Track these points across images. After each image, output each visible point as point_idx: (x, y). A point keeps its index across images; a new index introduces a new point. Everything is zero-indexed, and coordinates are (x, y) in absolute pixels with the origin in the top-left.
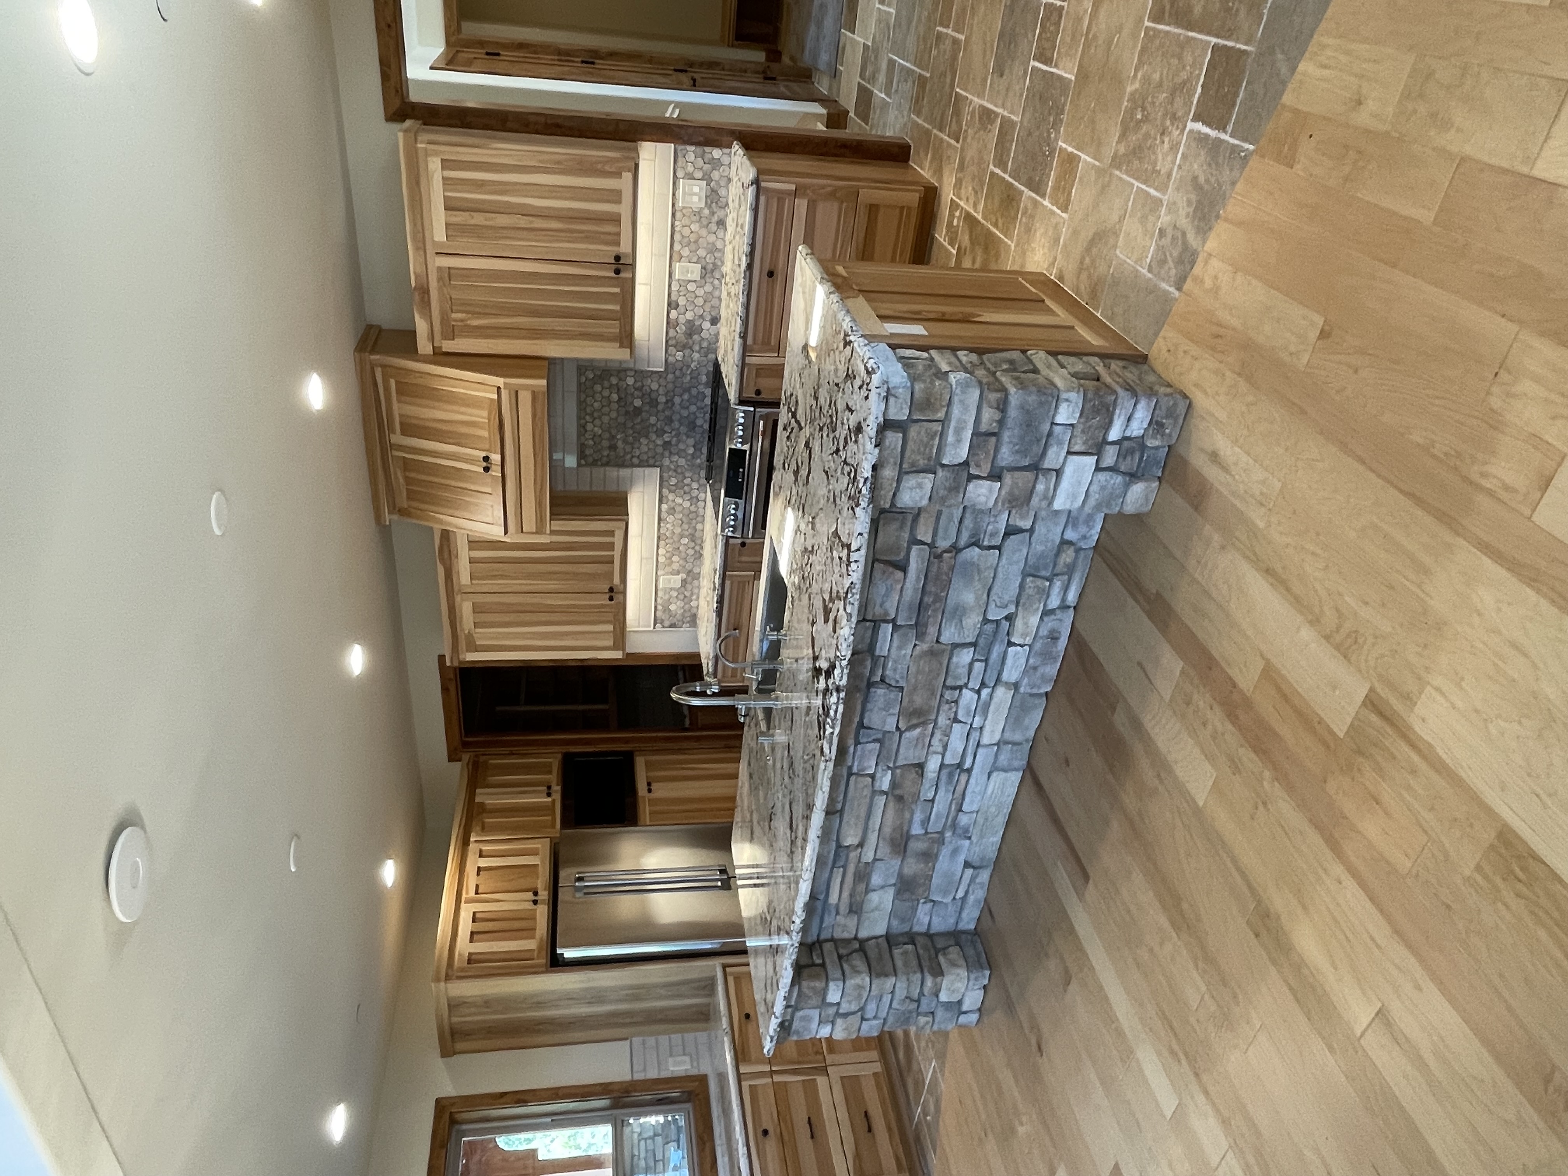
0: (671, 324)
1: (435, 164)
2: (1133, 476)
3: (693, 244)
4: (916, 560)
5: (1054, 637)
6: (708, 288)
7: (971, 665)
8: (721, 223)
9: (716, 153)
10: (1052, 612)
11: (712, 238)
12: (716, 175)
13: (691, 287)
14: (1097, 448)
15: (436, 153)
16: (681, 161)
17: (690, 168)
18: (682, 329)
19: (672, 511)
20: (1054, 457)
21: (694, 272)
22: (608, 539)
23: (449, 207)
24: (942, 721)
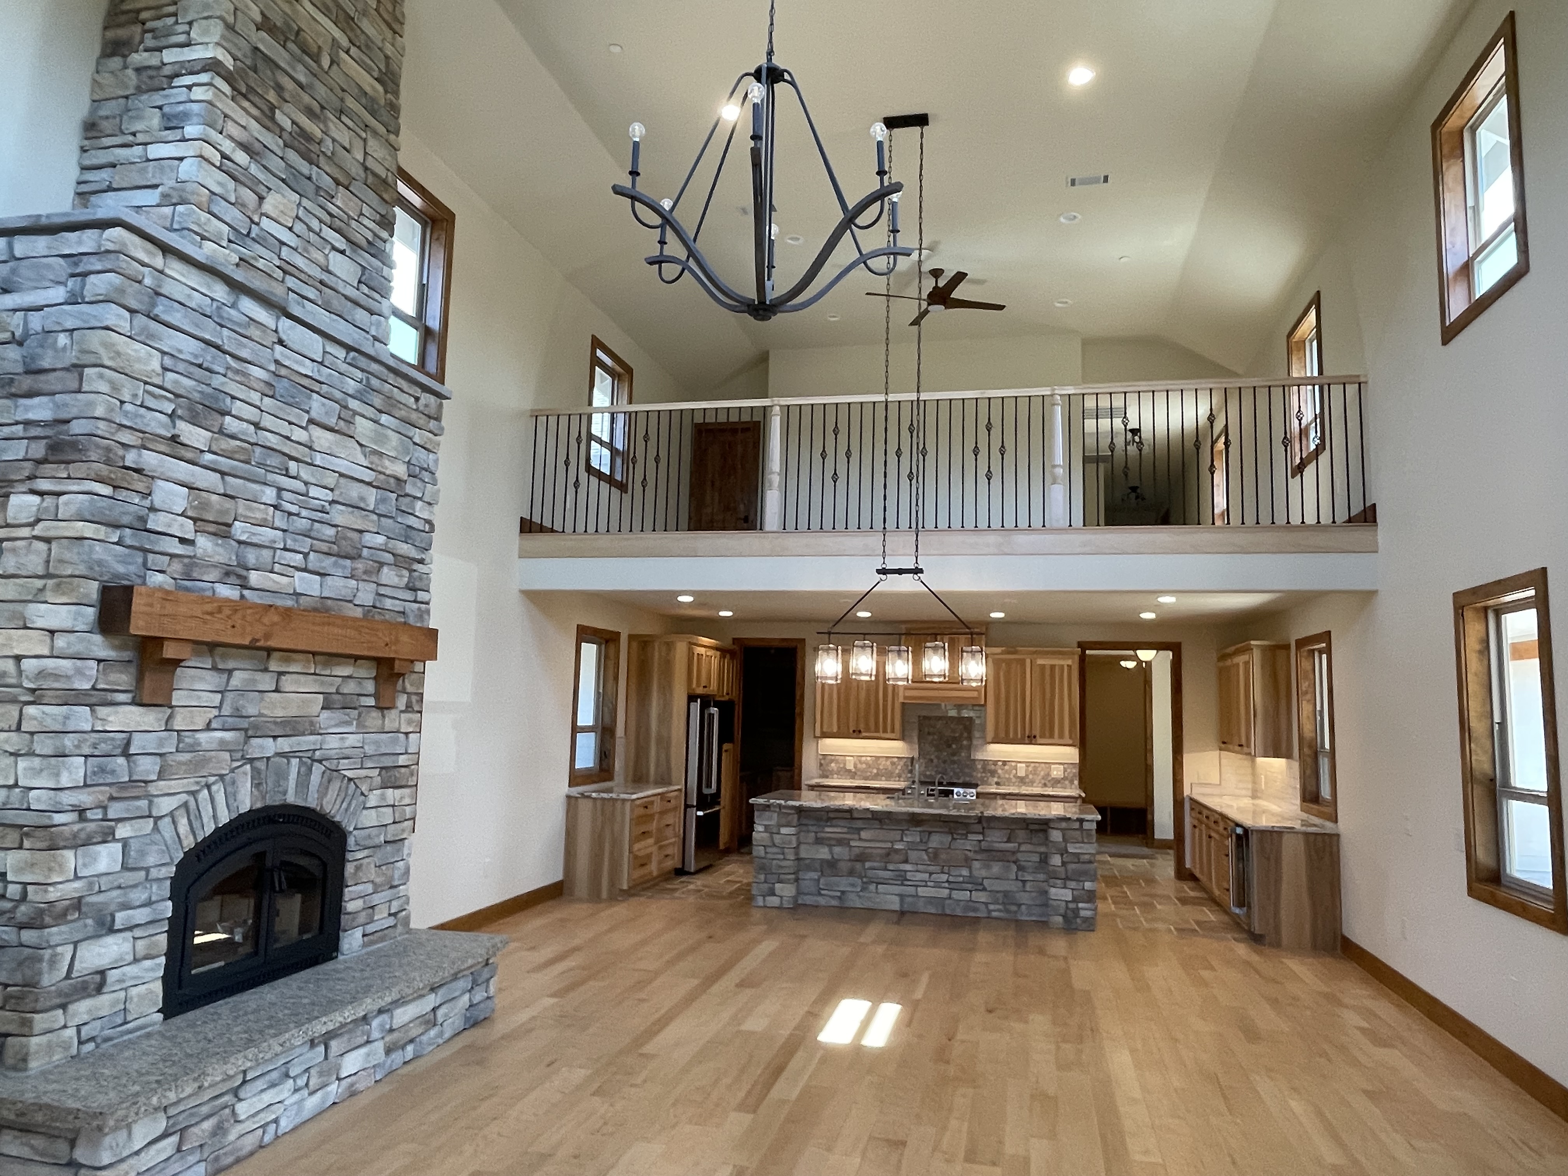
0: (995, 763)
1: (1070, 662)
2: (1064, 916)
3: (1035, 772)
4: (1010, 846)
5: (975, 910)
6: (1014, 780)
7: (961, 876)
8: (1045, 785)
9: (1076, 782)
10: (987, 907)
11: (1037, 781)
12: (1067, 782)
13: (1014, 771)
14: (1075, 900)
15: (1073, 662)
16: (1071, 766)
17: (1069, 770)
18: (993, 767)
19: (893, 764)
20: (1073, 884)
21: (1022, 773)
22: (889, 730)
23: (1053, 667)
24: (931, 868)
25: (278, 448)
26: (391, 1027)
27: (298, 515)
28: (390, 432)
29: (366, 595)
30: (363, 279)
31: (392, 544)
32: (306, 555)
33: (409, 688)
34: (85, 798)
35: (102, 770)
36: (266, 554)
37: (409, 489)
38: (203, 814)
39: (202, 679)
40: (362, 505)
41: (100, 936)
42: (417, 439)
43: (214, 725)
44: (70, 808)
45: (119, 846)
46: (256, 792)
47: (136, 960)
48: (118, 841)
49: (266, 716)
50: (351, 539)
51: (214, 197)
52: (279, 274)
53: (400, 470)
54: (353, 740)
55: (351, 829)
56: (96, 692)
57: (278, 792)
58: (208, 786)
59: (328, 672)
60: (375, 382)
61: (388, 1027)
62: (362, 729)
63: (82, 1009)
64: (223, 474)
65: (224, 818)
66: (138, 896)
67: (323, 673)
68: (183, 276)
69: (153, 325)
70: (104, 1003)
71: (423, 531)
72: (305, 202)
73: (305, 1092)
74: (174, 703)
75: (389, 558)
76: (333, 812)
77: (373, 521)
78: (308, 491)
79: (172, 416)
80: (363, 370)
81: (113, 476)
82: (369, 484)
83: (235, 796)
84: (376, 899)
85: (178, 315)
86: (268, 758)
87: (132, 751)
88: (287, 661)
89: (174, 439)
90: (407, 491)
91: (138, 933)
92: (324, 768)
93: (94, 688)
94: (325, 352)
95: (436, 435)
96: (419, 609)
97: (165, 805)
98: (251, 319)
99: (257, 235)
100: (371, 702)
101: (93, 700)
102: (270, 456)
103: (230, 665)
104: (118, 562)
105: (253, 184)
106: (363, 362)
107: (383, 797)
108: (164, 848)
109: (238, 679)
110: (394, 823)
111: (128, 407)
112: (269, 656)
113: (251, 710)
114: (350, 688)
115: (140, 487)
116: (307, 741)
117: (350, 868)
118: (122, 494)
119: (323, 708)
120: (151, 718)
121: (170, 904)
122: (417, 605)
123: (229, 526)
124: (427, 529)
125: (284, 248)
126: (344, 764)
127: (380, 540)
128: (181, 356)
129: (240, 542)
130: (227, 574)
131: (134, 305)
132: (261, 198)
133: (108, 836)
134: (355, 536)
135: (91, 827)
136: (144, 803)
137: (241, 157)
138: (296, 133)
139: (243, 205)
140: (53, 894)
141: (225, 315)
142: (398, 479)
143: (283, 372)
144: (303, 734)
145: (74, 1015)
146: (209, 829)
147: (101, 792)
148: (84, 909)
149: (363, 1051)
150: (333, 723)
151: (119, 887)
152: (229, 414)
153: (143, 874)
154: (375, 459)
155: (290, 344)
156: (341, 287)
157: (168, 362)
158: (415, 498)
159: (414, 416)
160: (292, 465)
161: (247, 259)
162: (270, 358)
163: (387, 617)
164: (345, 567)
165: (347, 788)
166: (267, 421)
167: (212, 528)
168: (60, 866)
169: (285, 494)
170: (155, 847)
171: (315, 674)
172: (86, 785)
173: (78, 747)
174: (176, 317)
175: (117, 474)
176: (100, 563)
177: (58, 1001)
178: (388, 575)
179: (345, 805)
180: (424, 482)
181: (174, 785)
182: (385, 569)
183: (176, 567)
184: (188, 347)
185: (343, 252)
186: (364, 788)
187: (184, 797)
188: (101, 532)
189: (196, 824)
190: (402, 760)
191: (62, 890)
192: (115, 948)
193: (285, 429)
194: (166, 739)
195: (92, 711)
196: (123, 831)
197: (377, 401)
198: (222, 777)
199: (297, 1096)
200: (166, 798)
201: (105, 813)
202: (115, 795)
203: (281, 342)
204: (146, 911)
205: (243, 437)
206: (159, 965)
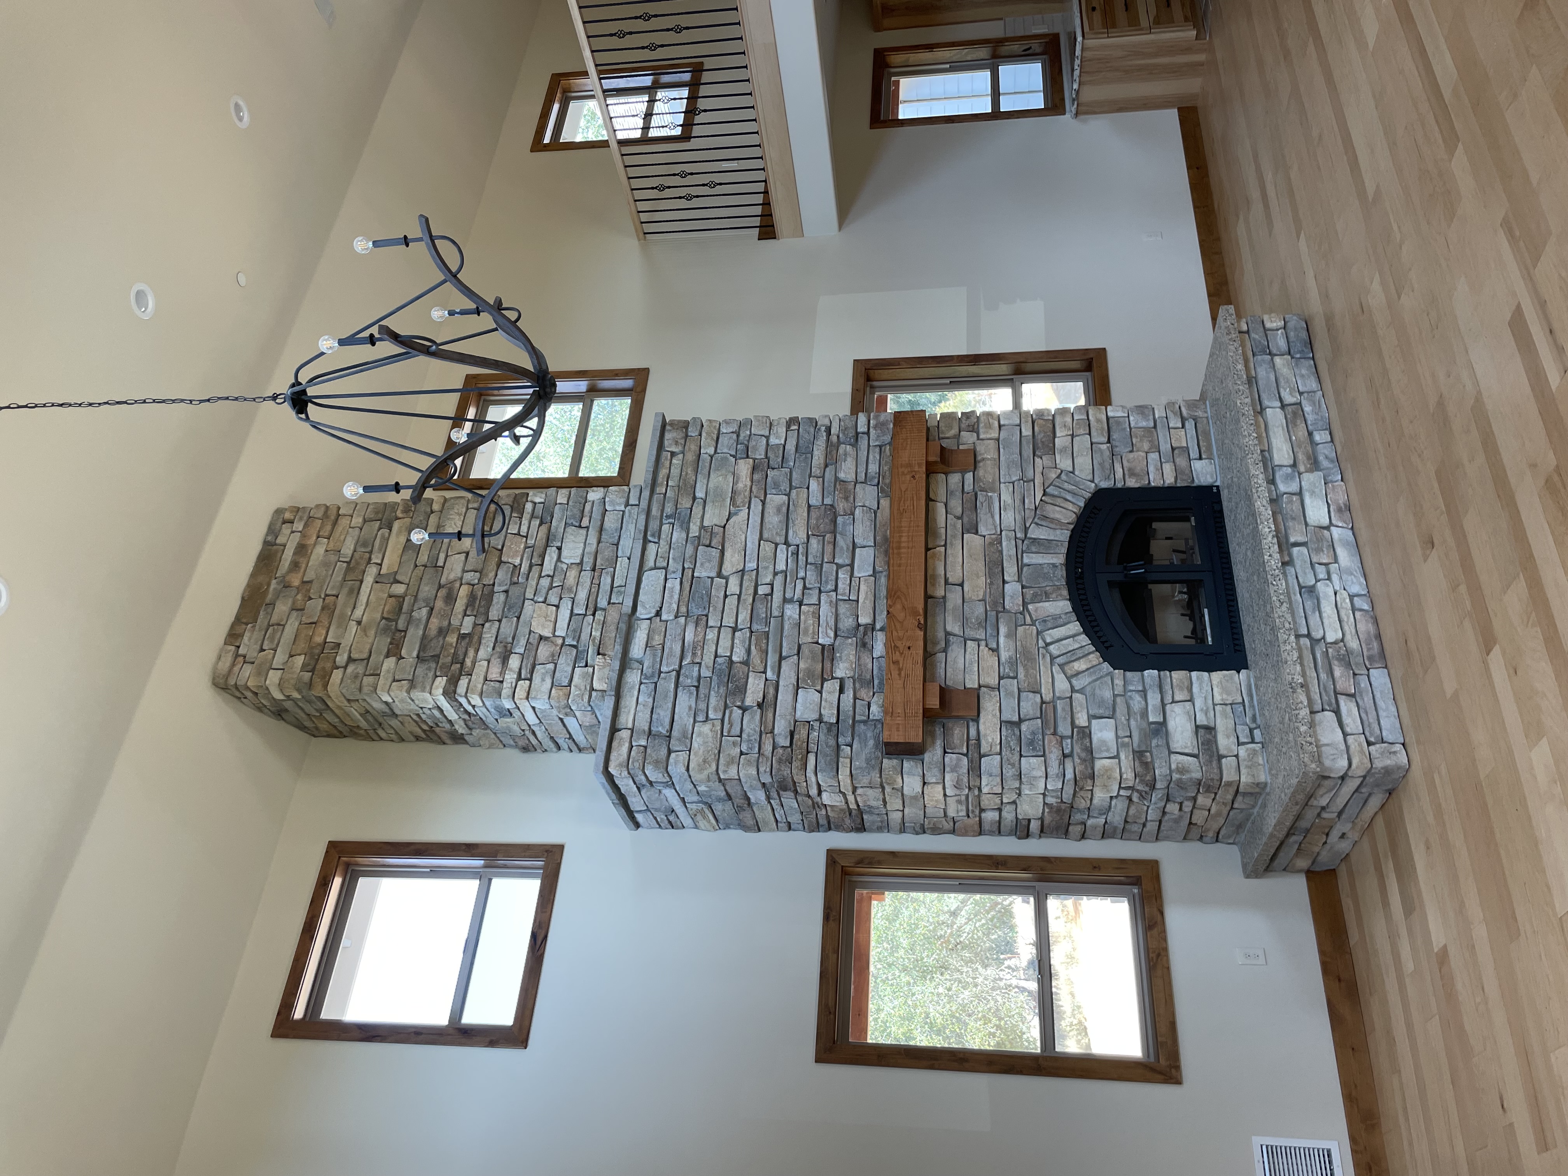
25: (750, 607)
26: (1290, 466)
27: (804, 579)
28: (711, 485)
29: (867, 495)
30: (577, 524)
31: (816, 471)
32: (839, 566)
33: (954, 432)
34: (1054, 756)
35: (1031, 743)
36: (843, 608)
37: (760, 455)
38: (1071, 648)
39: (955, 662)
40: (784, 509)
41: (1167, 733)
42: (711, 451)
43: (994, 646)
44: (1062, 767)
45: (1094, 722)
46: (1054, 596)
47: (1191, 700)
48: (1090, 723)
49: (985, 592)
50: (817, 519)
51: (555, 683)
52: (599, 615)
53: (744, 468)
54: (1006, 497)
55: (1093, 485)
56: (970, 753)
57: (1054, 573)
58: (1047, 645)
59: (943, 531)
60: (669, 509)
61: (1289, 470)
62: (994, 487)
63: (1224, 742)
64: (781, 658)
65: (1075, 627)
66: (1137, 702)
67: (944, 537)
68: (629, 712)
69: (675, 733)
70: (1223, 725)
71: (798, 430)
72: (529, 594)
73: (1333, 567)
74: (976, 686)
75: (829, 473)
76: (1075, 510)
77: (798, 494)
78: (782, 572)
79: (744, 709)
80: (661, 524)
81: (800, 757)
82: (764, 503)
83: (1056, 619)
84: (1165, 447)
85: (662, 713)
86: (1023, 587)
87: (1015, 718)
88: (934, 577)
89: (760, 705)
90: (763, 457)
91: (1168, 699)
92: (1033, 525)
93: (966, 755)
94: (655, 568)
95: (702, 426)
96: (875, 427)
97: (1062, 685)
98: (647, 646)
99: (573, 639)
100: (969, 476)
101: (976, 755)
102: (758, 615)
103: (941, 635)
104: (866, 745)
105: (532, 648)
106: (654, 525)
107: (1063, 450)
108: (1098, 682)
109: (953, 627)
110: (1090, 434)
111: (744, 748)
112: (931, 597)
113: (980, 609)
114: (956, 505)
115: (804, 733)
116: (1008, 548)
117: (1132, 483)
118: (813, 747)
119: (976, 533)
120: (988, 704)
121: (1146, 672)
122: (871, 430)
123: (823, 646)
124: (796, 427)
125: (576, 611)
126: (1030, 502)
127: (814, 485)
128: (693, 706)
129: (836, 636)
130: (864, 645)
131: (664, 751)
132: (541, 638)
133: (1085, 733)
134: (814, 515)
135: (1077, 749)
136: (1060, 705)
137: (514, 662)
138: (473, 611)
139: (553, 655)
140: (1129, 775)
141: (650, 670)
142: (754, 469)
143: (683, 609)
144: (1001, 552)
145: (1229, 749)
146: (1084, 640)
147: (1050, 742)
148: (1144, 748)
149: (1308, 501)
150: (990, 520)
151: (1128, 720)
152: (730, 657)
153: (1118, 700)
154: (739, 501)
155: (659, 604)
156: (592, 548)
157: (701, 718)
158: (768, 444)
159: (690, 457)
160: (762, 590)
161: (596, 648)
162: (674, 622)
163: (886, 468)
164: (844, 523)
165: (1053, 496)
166: (729, 621)
167: (828, 665)
168: (1107, 771)
169: (788, 596)
170: (1098, 692)
171: (945, 545)
172: (1044, 755)
173: (1013, 765)
174: (664, 714)
175: (798, 755)
176: (868, 761)
177: (1215, 764)
178: (847, 471)
179: (1069, 497)
180: (750, 435)
181: (1045, 680)
182: (842, 475)
183: (863, 693)
184: (685, 701)
185: (559, 549)
186: (1053, 475)
187: (1056, 668)
188: (844, 762)
189: (1080, 653)
190: (1027, 432)
191: (1126, 768)
192: (1177, 719)
193: (732, 601)
194: (1006, 690)
195: (984, 756)
196: (1082, 720)
197: (685, 503)
198: (1038, 633)
199: (1335, 577)
200: (1056, 684)
201: (1067, 737)
202: (1052, 730)
203: (658, 614)
204: (1150, 695)
205: (747, 643)
206: (1198, 678)
